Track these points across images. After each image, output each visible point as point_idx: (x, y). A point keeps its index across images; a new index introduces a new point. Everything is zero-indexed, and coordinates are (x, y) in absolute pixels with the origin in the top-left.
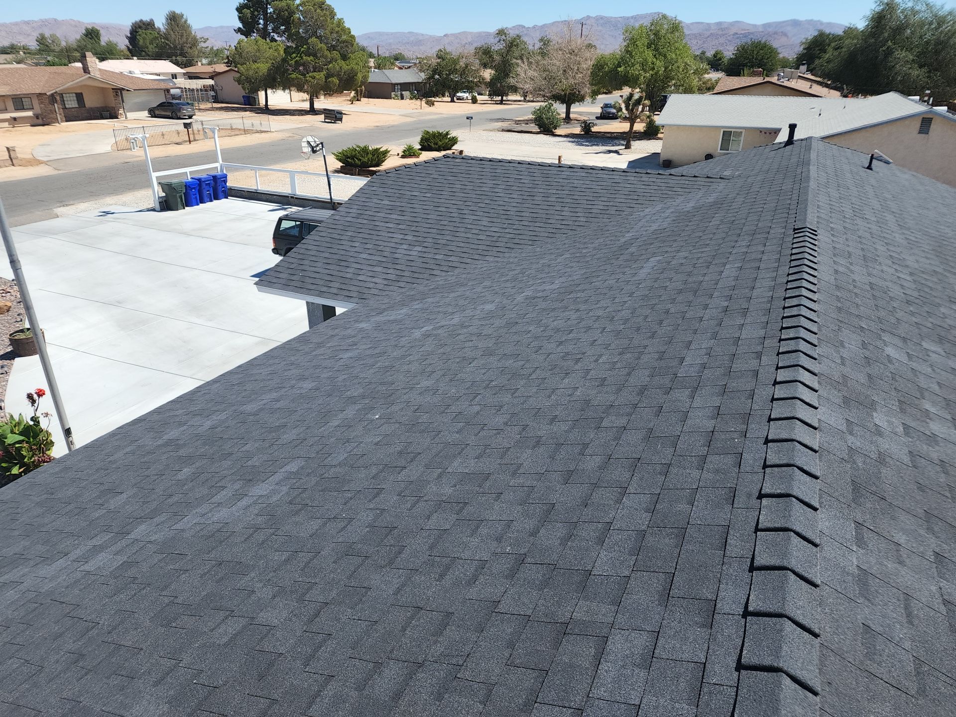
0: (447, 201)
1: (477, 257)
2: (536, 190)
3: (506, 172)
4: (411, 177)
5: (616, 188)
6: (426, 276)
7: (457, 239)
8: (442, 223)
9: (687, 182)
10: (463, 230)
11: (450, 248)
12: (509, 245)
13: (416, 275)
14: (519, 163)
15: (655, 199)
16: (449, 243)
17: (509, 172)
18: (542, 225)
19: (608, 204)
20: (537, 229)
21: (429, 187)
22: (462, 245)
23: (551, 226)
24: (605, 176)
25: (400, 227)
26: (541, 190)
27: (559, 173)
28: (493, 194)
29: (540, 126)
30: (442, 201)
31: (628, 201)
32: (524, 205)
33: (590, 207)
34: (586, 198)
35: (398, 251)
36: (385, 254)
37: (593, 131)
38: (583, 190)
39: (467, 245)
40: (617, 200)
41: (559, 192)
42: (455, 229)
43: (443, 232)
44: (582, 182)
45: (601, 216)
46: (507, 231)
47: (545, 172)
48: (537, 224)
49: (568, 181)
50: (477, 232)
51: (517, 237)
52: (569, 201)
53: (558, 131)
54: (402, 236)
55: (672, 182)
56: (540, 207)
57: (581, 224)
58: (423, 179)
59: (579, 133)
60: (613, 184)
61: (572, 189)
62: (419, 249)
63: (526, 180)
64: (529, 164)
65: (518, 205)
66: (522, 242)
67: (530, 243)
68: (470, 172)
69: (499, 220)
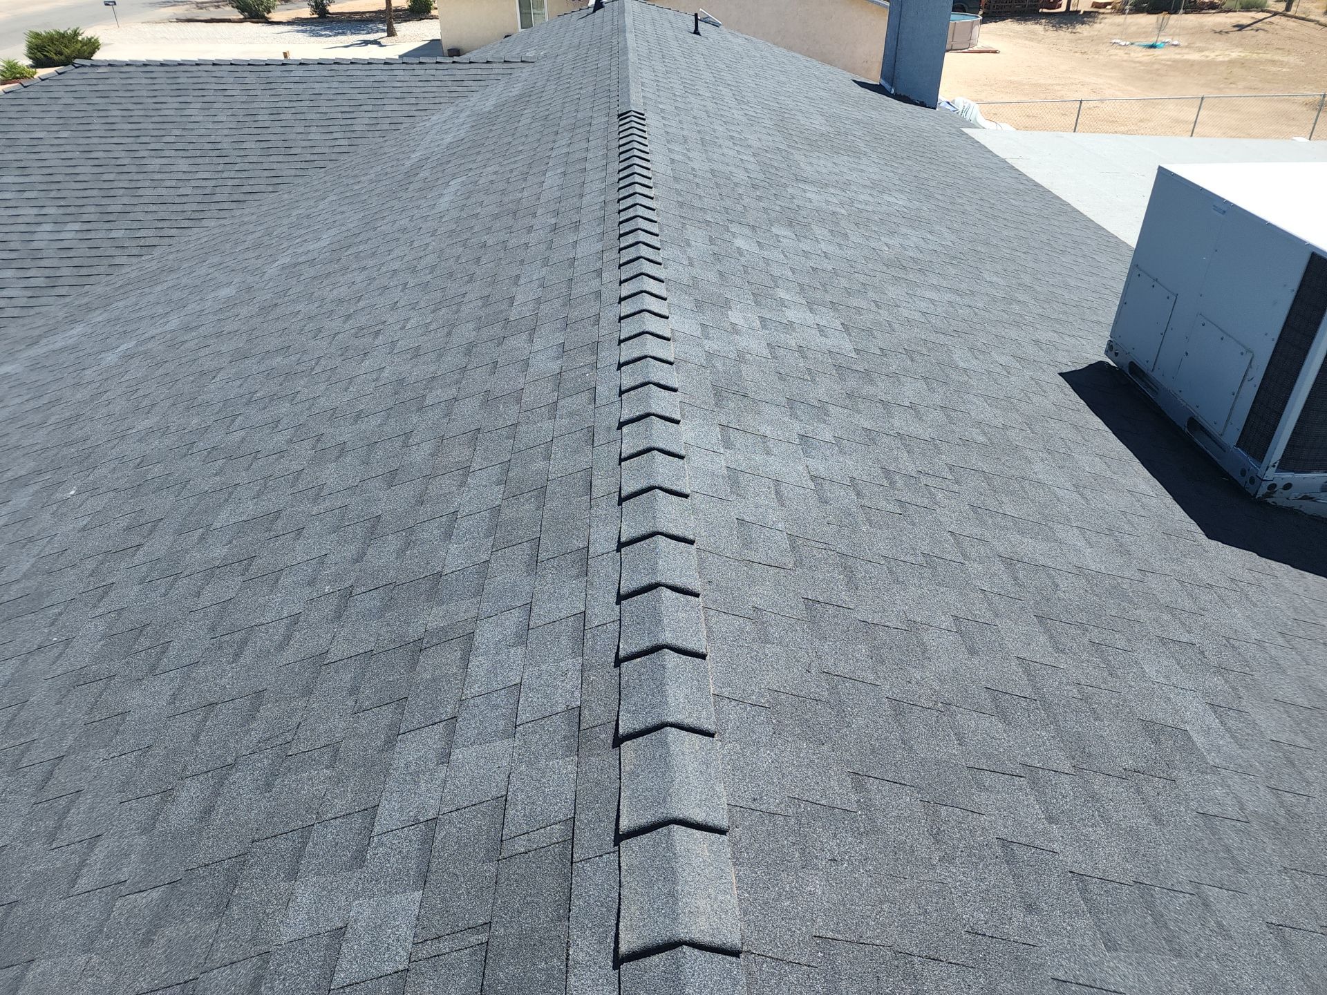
0: (104, 140)
1: (187, 224)
2: (255, 105)
3: (196, 80)
4: (20, 108)
5: (382, 90)
6: (102, 270)
7: (142, 200)
8: (105, 177)
9: (480, 72)
10: (147, 184)
11: (132, 216)
12: (235, 197)
13: (84, 271)
14: (214, 64)
15: (442, 100)
16: (128, 209)
17: (200, 80)
18: (281, 158)
19: (375, 115)
20: (275, 166)
21: (61, 121)
22: (153, 208)
23: (296, 158)
24: (358, 73)
25: (27, 195)
26: (263, 105)
27: (286, 74)
28: (185, 119)
29: (242, 11)
30: (95, 140)
31: (404, 107)
32: (244, 131)
33: (349, 122)
34: (339, 109)
35: (36, 237)
36: (12, 246)
37: (331, 11)
38: (332, 97)
39: (164, 207)
40: (387, 108)
41: (294, 104)
42: (133, 185)
43: (112, 193)
44: (326, 85)
45: (370, 134)
46: (225, 175)
47: (262, 74)
48: (272, 159)
49: (305, 86)
50: (173, 183)
51: (246, 182)
52: (314, 116)
53: (274, 16)
54: (35, 211)
55: (459, 72)
56: (270, 131)
57: (343, 149)
58: (44, 108)
59: (309, 16)
60: (376, 85)
61: (313, 97)
62: (77, 226)
63: (235, 90)
64: (232, 64)
65: (232, 132)
66: (256, 189)
67: (270, 189)
68: (131, 87)
69: (207, 160)
